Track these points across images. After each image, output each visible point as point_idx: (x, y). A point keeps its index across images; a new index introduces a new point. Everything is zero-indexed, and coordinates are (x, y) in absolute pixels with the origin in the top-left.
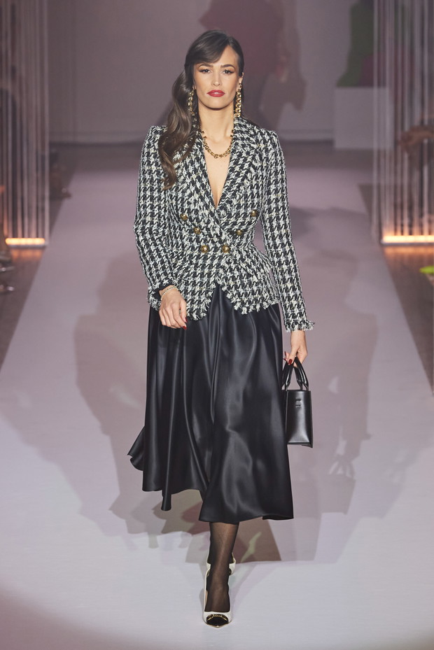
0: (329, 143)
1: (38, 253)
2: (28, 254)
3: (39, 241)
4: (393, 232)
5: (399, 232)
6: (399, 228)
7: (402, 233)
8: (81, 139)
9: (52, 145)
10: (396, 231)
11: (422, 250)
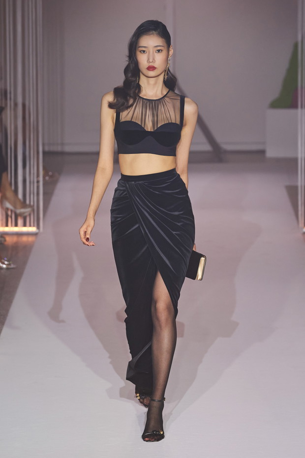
0: (263, 152)
1: (31, 239)
2: (25, 239)
3: (33, 229)
8: (67, 149)
9: (44, 153)
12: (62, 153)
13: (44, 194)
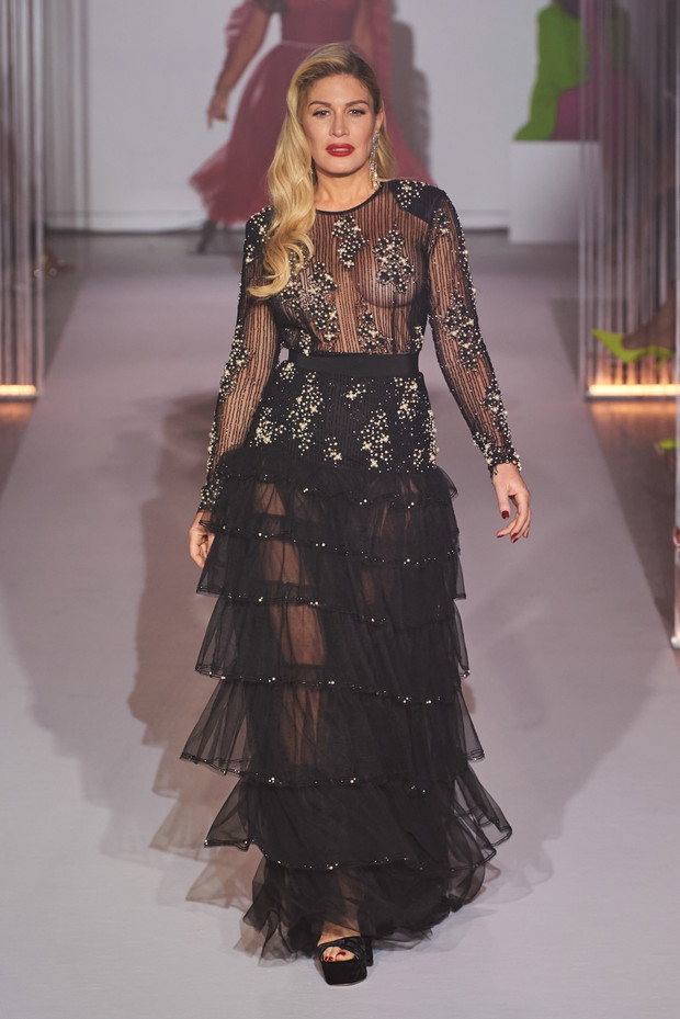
0: (503, 232)
3: (25, 390)
4: (609, 379)
5: (619, 379)
6: (619, 372)
7: (625, 381)
8: (98, 224)
9: (48, 233)
10: (613, 377)
11: (656, 409)
12: (88, 234)
13: (47, 322)
